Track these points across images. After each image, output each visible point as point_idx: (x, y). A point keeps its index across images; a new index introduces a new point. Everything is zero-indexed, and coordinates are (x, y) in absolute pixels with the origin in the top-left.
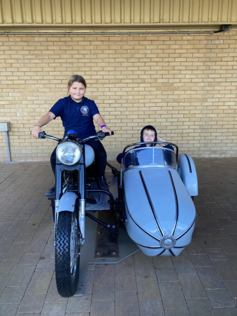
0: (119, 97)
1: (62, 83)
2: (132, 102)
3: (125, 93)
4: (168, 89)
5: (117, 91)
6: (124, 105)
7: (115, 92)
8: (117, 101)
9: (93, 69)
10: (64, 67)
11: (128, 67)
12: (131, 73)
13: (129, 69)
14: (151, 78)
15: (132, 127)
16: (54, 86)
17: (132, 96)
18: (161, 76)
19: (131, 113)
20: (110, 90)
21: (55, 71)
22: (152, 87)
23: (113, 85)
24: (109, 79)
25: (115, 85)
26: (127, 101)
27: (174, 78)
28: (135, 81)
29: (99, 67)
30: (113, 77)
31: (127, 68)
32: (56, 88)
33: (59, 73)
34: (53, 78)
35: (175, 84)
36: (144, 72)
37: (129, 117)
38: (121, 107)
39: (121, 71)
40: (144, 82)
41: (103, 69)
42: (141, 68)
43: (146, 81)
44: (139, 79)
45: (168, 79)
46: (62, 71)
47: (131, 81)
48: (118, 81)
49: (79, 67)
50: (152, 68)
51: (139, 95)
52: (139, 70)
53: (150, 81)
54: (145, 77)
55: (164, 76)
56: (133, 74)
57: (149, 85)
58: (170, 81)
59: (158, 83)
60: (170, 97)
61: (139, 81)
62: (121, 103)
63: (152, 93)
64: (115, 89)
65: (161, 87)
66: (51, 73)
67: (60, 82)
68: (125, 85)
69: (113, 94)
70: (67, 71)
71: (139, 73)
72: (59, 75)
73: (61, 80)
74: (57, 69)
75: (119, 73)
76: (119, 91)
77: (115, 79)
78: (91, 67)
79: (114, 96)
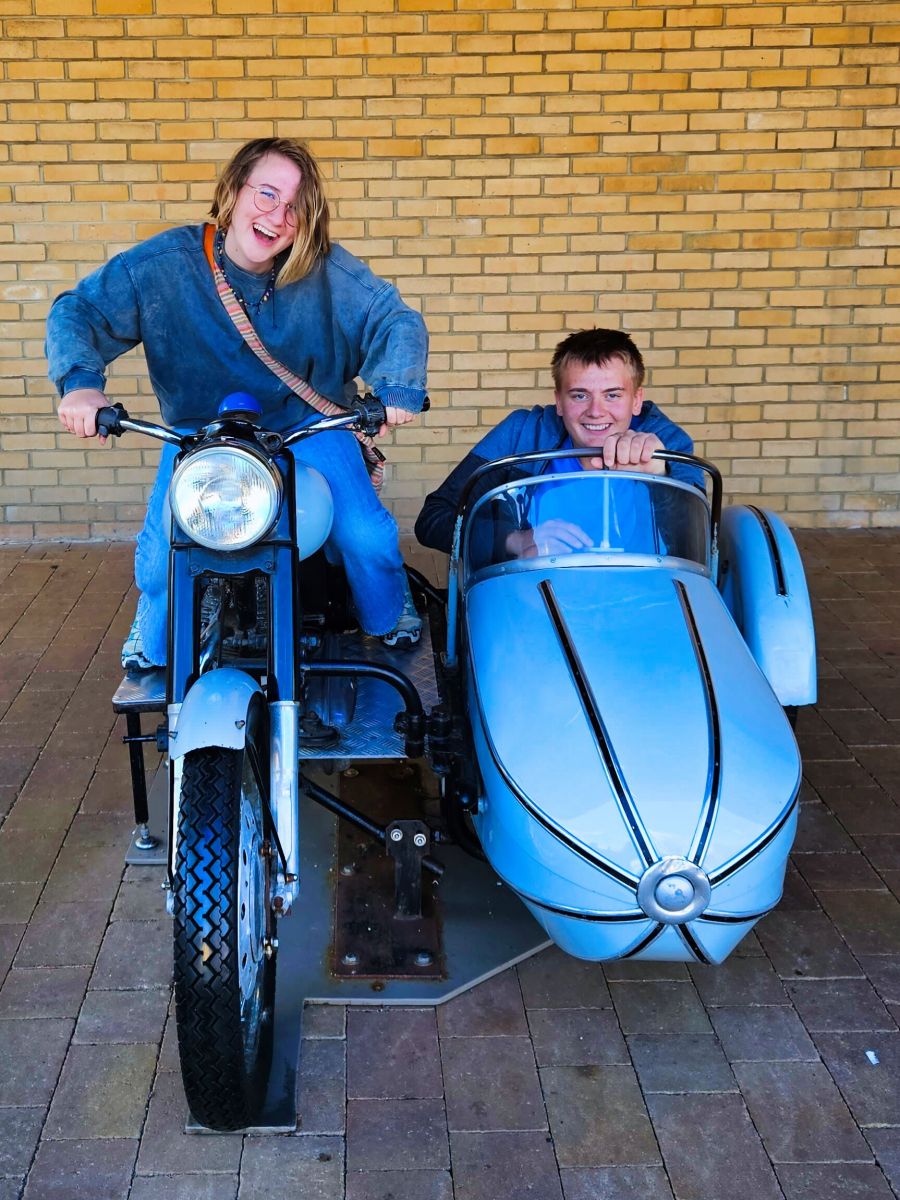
0: (411, 228)
1: (129, 160)
2: (479, 252)
3: (444, 208)
4: (659, 183)
5: (403, 198)
6: (435, 266)
7: (395, 200)
8: (406, 247)
9: (285, 88)
10: (143, 79)
11: (457, 79)
12: (474, 107)
13: (464, 86)
14: (571, 133)
15: (476, 374)
16: (91, 172)
17: (476, 222)
18: (625, 119)
19: (472, 305)
20: (366, 193)
21: (95, 101)
22: (577, 176)
23: (384, 170)
24: (365, 140)
25: (394, 168)
26: (453, 245)
27: (688, 131)
28: (491, 147)
29: (314, 78)
30: (384, 129)
31: (453, 85)
32: (100, 181)
33: (117, 110)
34: (87, 132)
35: (692, 158)
36: (538, 100)
37: (460, 324)
38: (424, 274)
39: (425, 97)
40: (538, 154)
41: (335, 88)
42: (521, 85)
43: (549, 146)
44: (512, 135)
45: (659, 134)
46: (135, 100)
47: (473, 147)
48: (410, 147)
49: (214, 80)
50: (579, 82)
51: (512, 215)
52: (511, 93)
53: (569, 145)
54: (539, 125)
55: (638, 123)
56: (483, 115)
57: (563, 165)
58: (670, 145)
59: (609, 155)
60: (667, 223)
61: (512, 146)
62: (424, 257)
63: (579, 205)
64: (395, 188)
65: (625, 174)
66: (76, 110)
67: (119, 152)
68: (442, 166)
69: (383, 209)
70: (155, 99)
71: (511, 105)
72: (120, 120)
73: (128, 143)
74: (105, 90)
75: (413, 108)
76: (411, 198)
77: (394, 136)
78: (272, 78)
79: (389, 219)
